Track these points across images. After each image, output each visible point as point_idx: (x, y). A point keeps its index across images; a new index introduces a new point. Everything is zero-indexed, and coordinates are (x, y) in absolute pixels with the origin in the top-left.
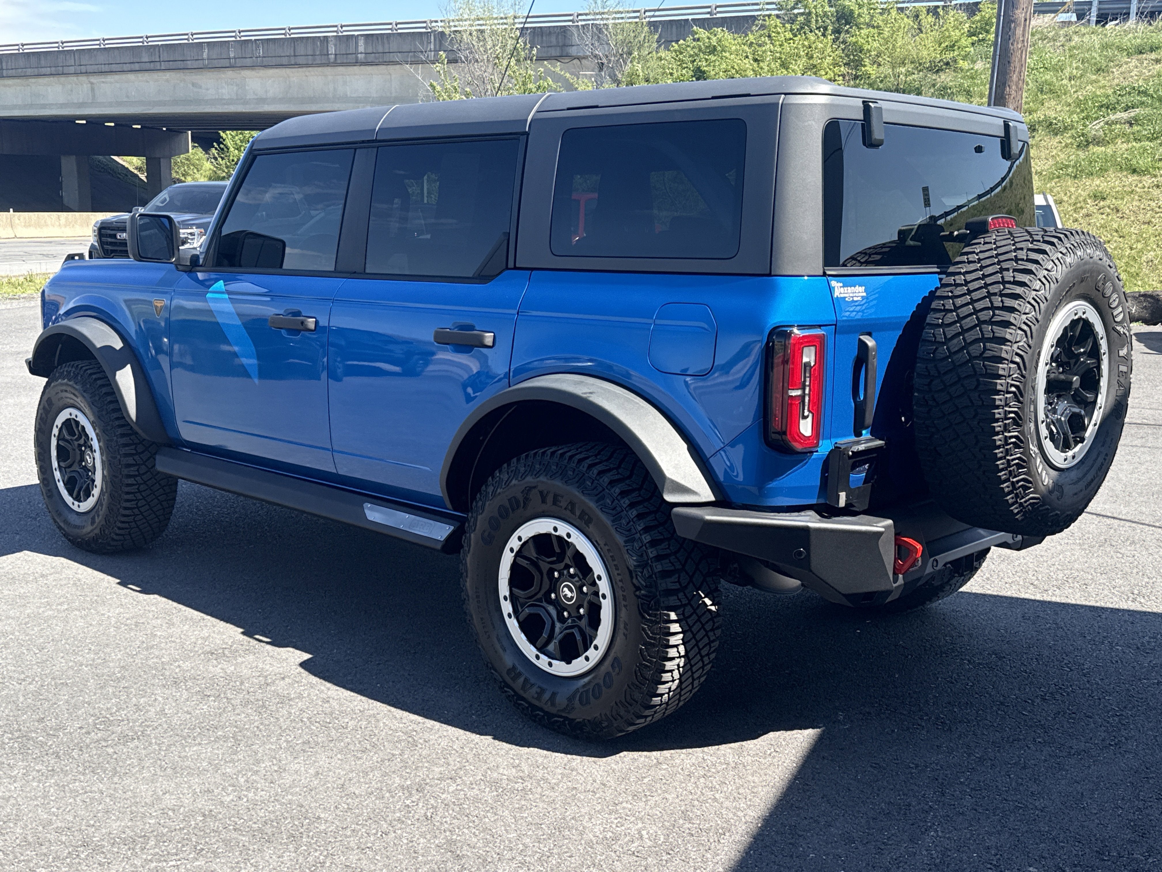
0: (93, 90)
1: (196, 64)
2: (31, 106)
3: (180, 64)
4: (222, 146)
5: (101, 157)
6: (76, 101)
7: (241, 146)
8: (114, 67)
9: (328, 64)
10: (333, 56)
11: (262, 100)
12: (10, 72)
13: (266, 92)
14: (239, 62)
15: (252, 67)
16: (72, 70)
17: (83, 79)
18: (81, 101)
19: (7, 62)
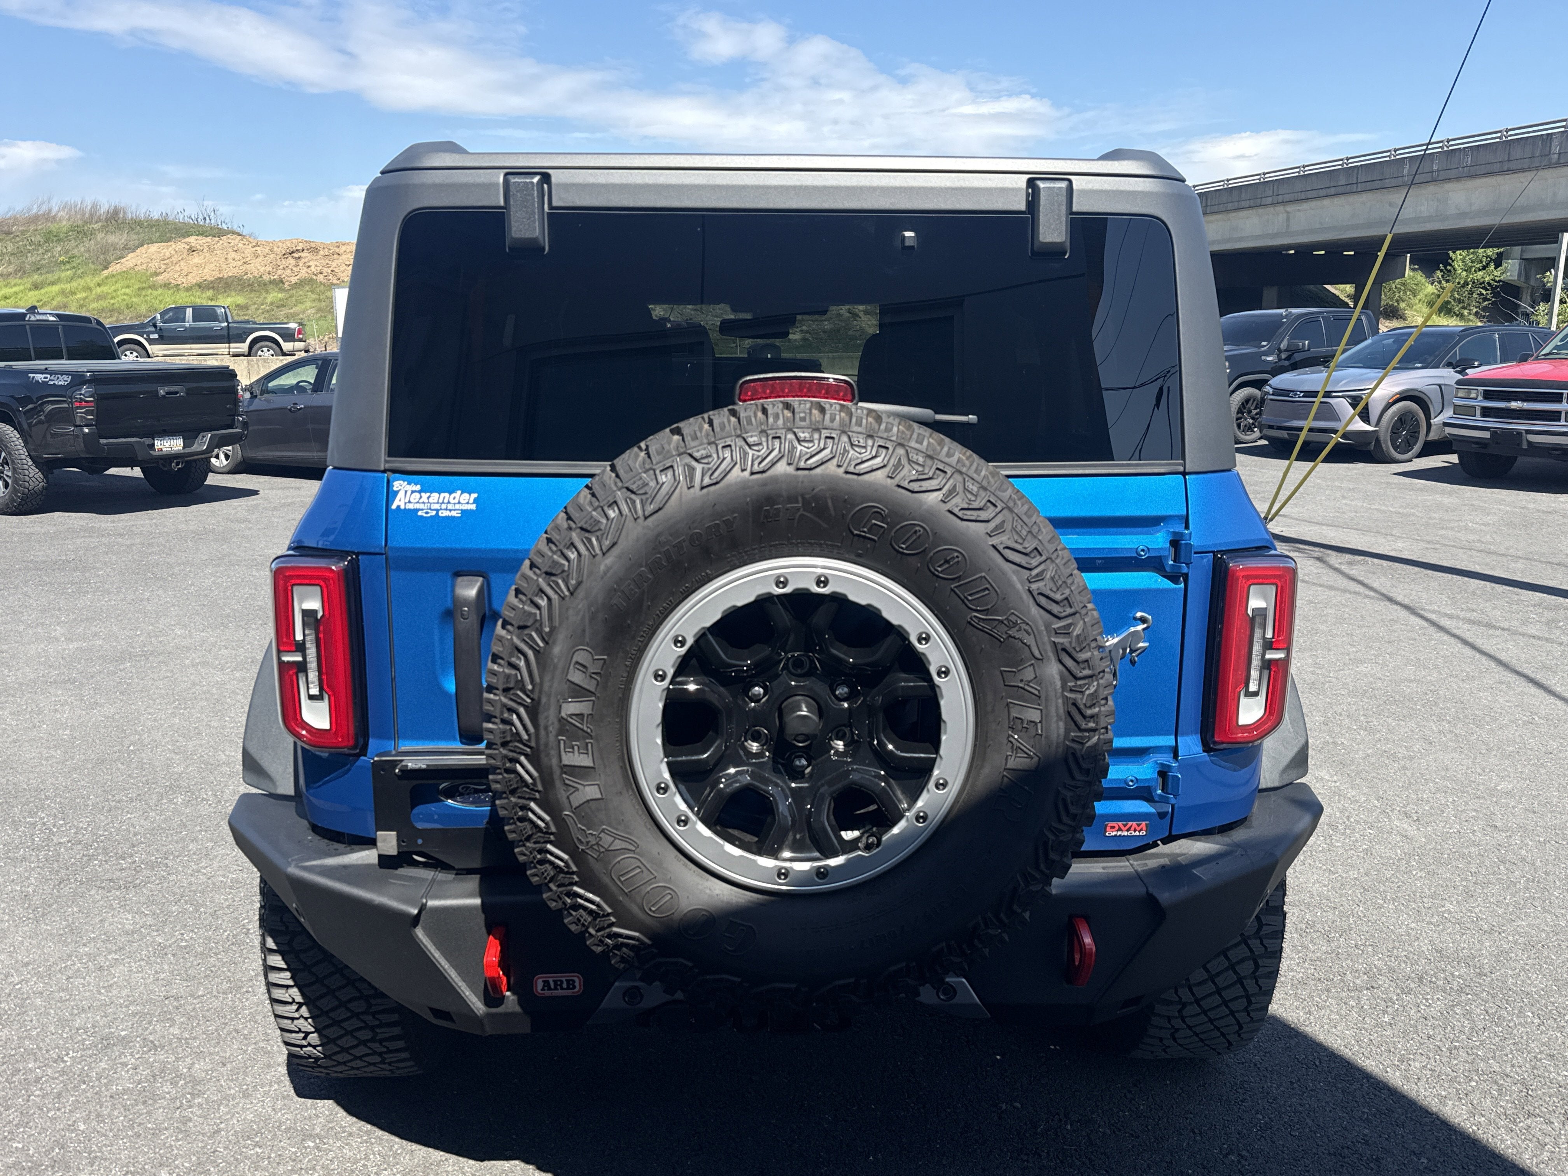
0: (1288, 219)
1: (1394, 182)
2: (1229, 240)
3: (1377, 184)
4: (1449, 268)
5: (1312, 287)
6: (1270, 232)
7: (1472, 267)
8: (1310, 194)
9: (1549, 167)
10: (1556, 156)
11: (1463, 215)
12: (1215, 208)
13: (1471, 205)
14: (1443, 175)
15: (1458, 179)
16: (1269, 200)
17: (1280, 208)
18: (1275, 231)
19: (1212, 199)
